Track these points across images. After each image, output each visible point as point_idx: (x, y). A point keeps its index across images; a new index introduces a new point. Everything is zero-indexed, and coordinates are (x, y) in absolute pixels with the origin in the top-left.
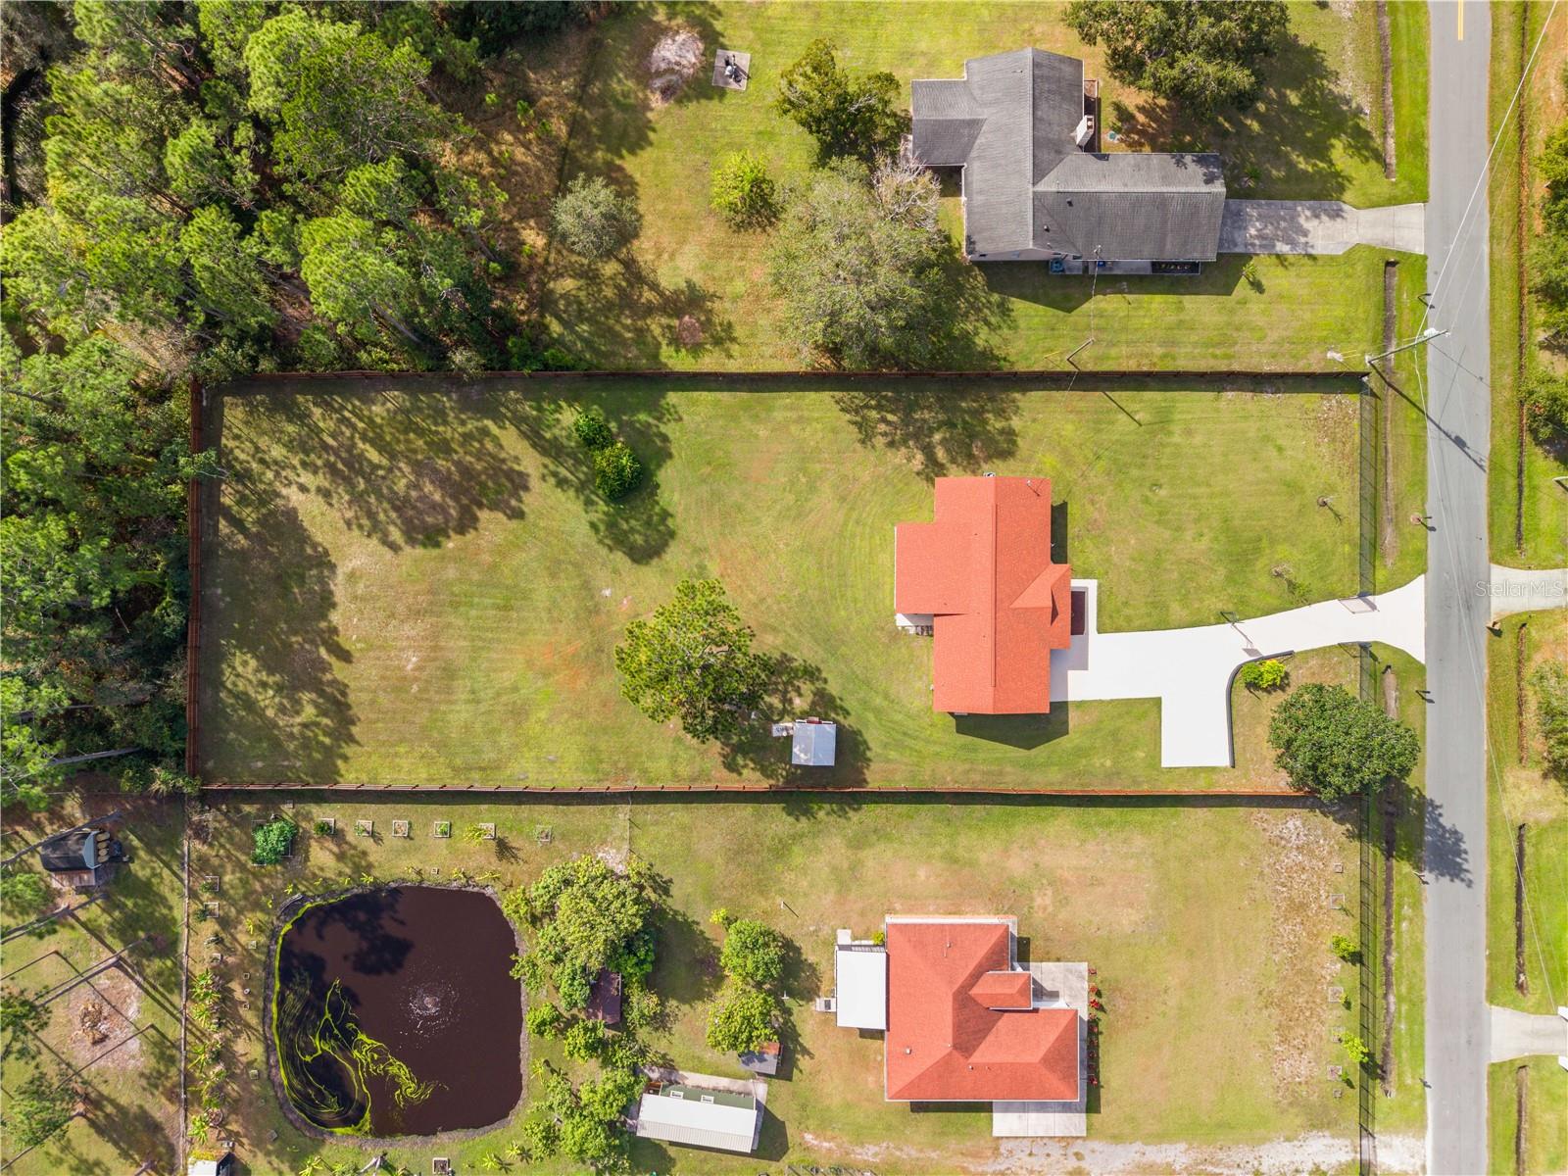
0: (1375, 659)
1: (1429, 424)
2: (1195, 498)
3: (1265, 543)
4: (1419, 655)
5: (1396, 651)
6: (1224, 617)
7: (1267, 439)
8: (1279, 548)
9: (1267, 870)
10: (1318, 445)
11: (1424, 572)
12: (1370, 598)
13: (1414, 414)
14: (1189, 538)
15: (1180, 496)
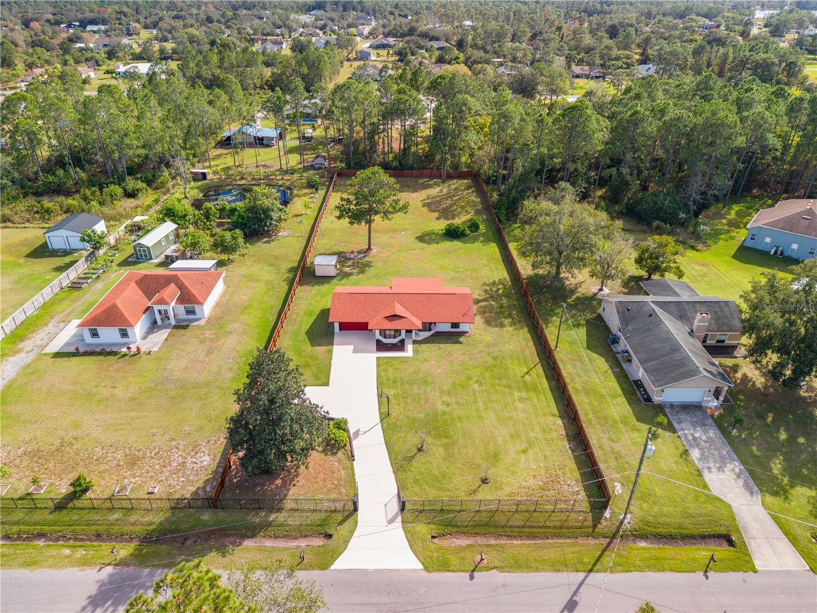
0: (340, 523)
1: (583, 575)
2: (475, 402)
3: (444, 441)
4: (340, 564)
5: (346, 542)
6: (385, 416)
7: (530, 444)
8: (441, 450)
9: (174, 443)
10: (534, 477)
11: (426, 569)
12: (399, 519)
13: (588, 560)
14: (444, 399)
15: (474, 394)
